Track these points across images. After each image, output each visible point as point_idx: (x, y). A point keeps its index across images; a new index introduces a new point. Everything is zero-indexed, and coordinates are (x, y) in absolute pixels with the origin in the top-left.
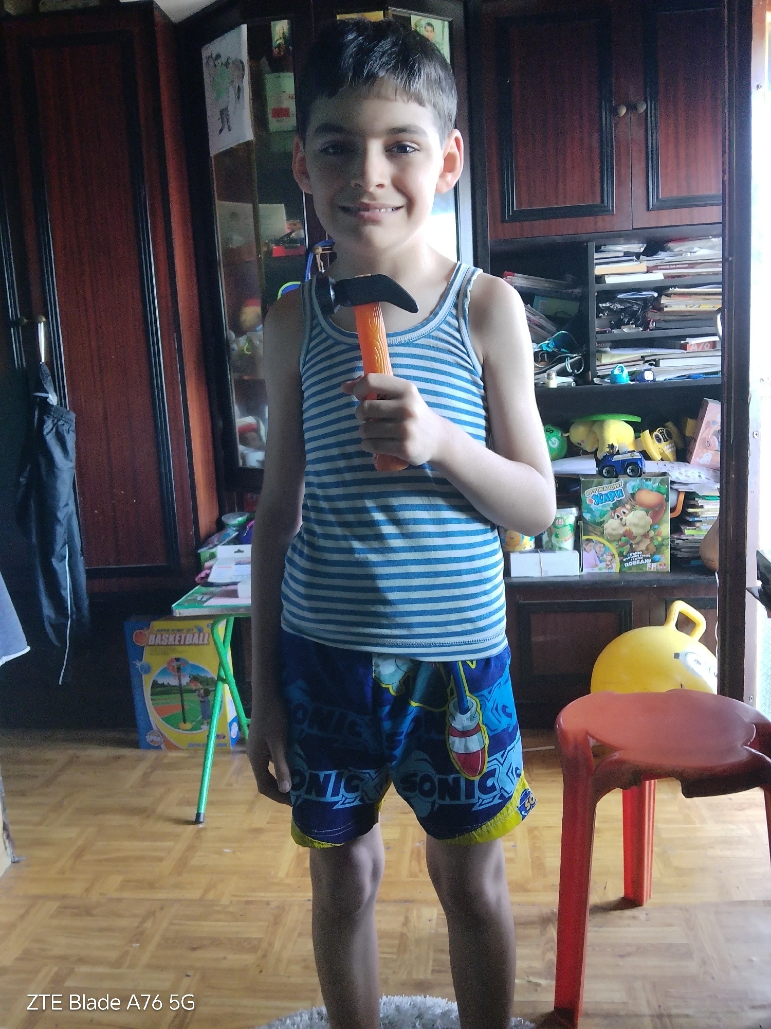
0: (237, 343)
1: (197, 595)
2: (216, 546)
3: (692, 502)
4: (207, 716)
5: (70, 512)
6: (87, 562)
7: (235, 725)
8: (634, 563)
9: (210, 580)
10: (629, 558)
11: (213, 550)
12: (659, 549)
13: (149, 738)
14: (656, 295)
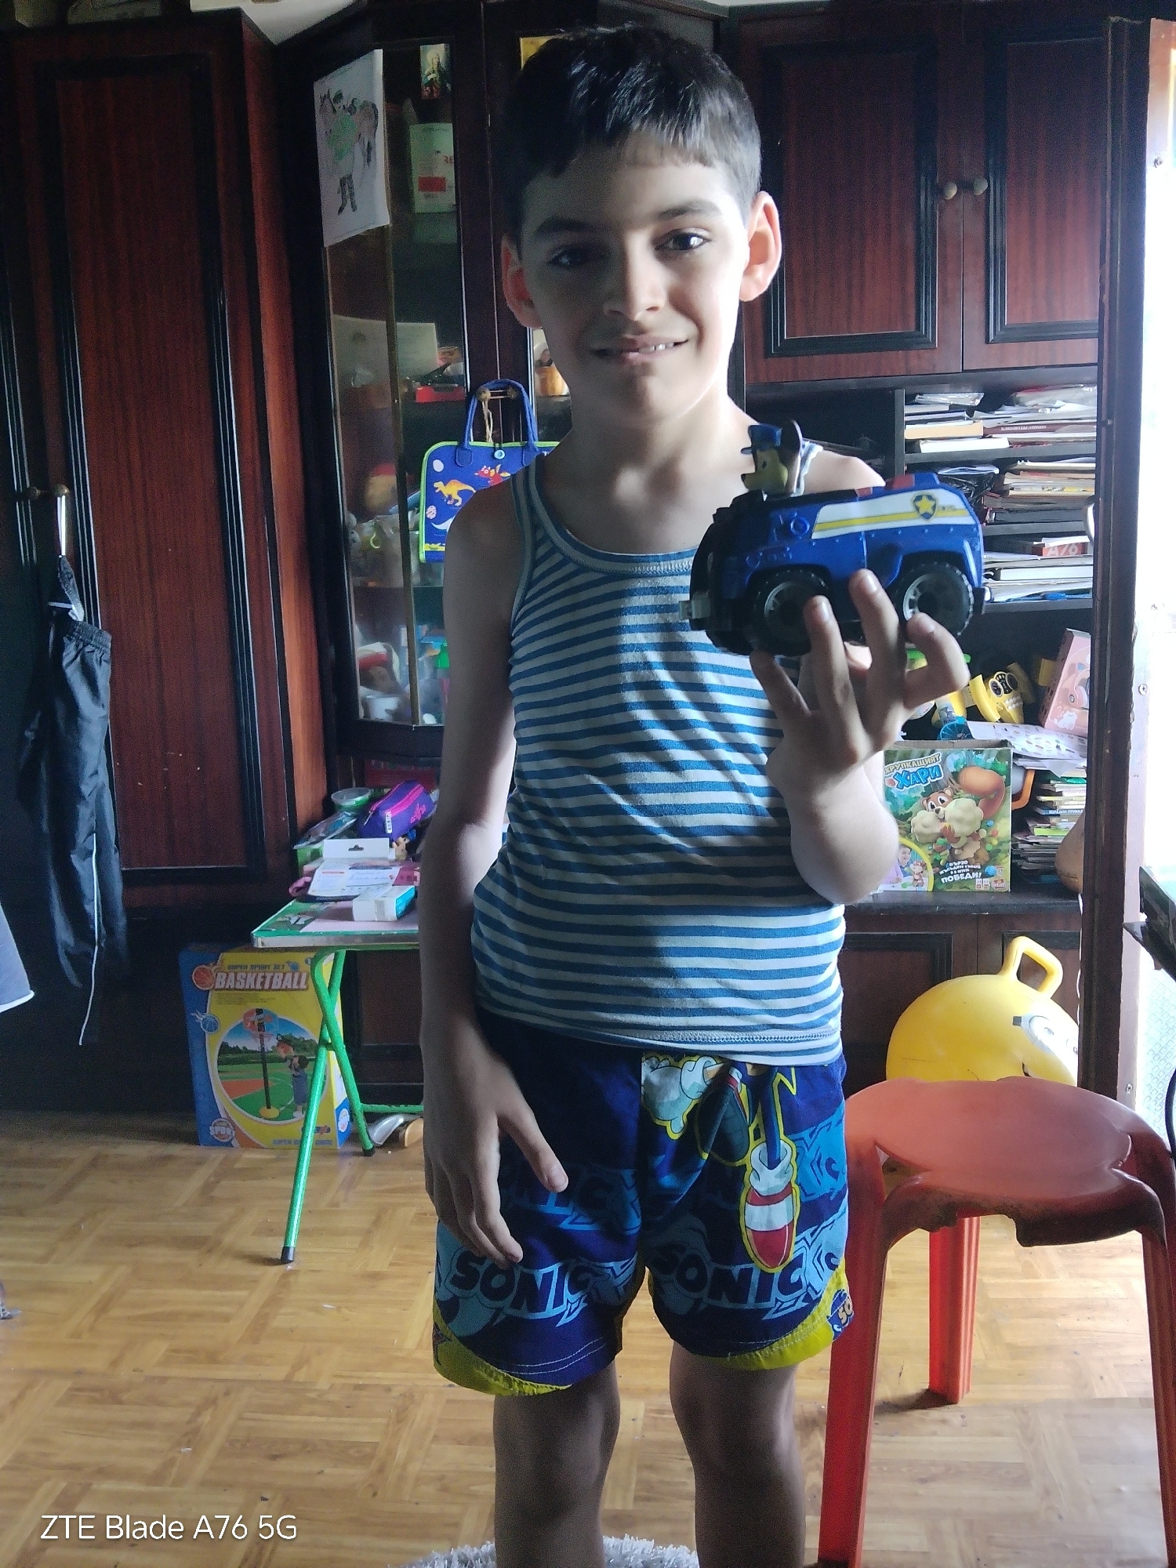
0: (360, 531)
1: (290, 915)
2: (322, 838)
3: (1046, 787)
4: (303, 1099)
5: (100, 784)
6: (124, 861)
7: (345, 1112)
8: (956, 878)
9: (311, 892)
10: (948, 869)
11: (316, 846)
12: (993, 857)
13: (213, 1131)
14: (997, 471)
